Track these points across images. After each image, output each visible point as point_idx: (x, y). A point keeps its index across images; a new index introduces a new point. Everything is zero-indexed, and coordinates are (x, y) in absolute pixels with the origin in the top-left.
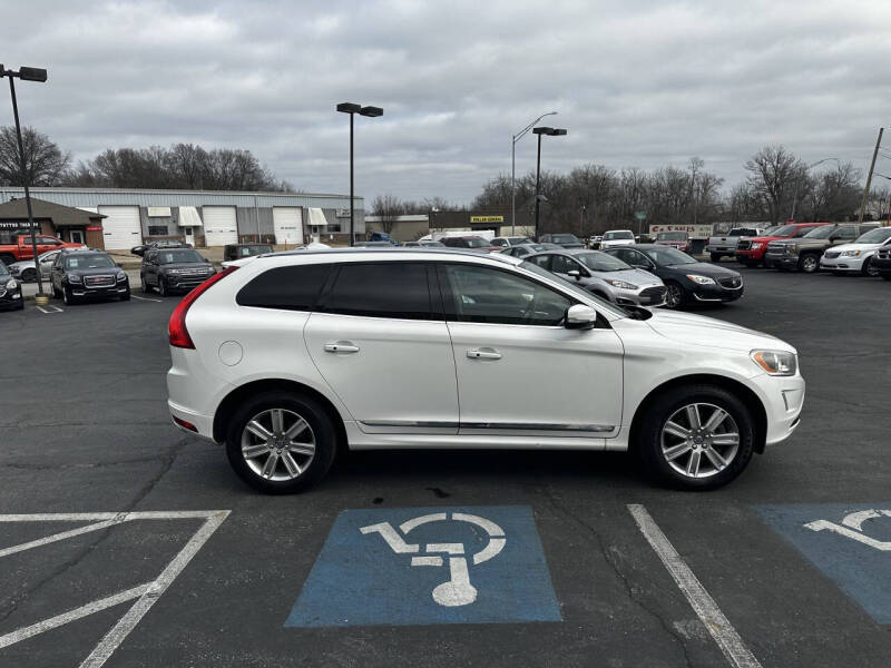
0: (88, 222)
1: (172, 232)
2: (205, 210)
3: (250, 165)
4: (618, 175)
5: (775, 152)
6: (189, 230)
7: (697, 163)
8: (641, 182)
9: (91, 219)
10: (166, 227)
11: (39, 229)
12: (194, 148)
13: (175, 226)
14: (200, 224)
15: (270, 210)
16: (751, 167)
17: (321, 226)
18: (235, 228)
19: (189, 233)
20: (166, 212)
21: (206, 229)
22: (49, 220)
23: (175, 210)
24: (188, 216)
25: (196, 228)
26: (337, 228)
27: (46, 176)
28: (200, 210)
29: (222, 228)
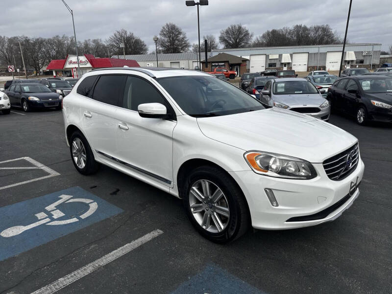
0: (241, 62)
1: (278, 66)
2: (294, 55)
3: (328, 32)
6: (285, 64)
9: (243, 61)
10: (276, 64)
11: (224, 65)
12: (303, 26)
13: (279, 63)
14: (291, 62)
15: (325, 54)
17: (352, 61)
18: (307, 63)
19: (285, 66)
20: (277, 57)
21: (293, 64)
22: (228, 62)
23: (280, 56)
24: (286, 59)
25: (289, 63)
26: (362, 62)
27: (243, 44)
28: (291, 55)
29: (300, 64)
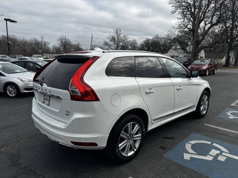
4: (19, 39)
5: (64, 38)
7: (42, 38)
8: (26, 41)
16: (58, 40)
